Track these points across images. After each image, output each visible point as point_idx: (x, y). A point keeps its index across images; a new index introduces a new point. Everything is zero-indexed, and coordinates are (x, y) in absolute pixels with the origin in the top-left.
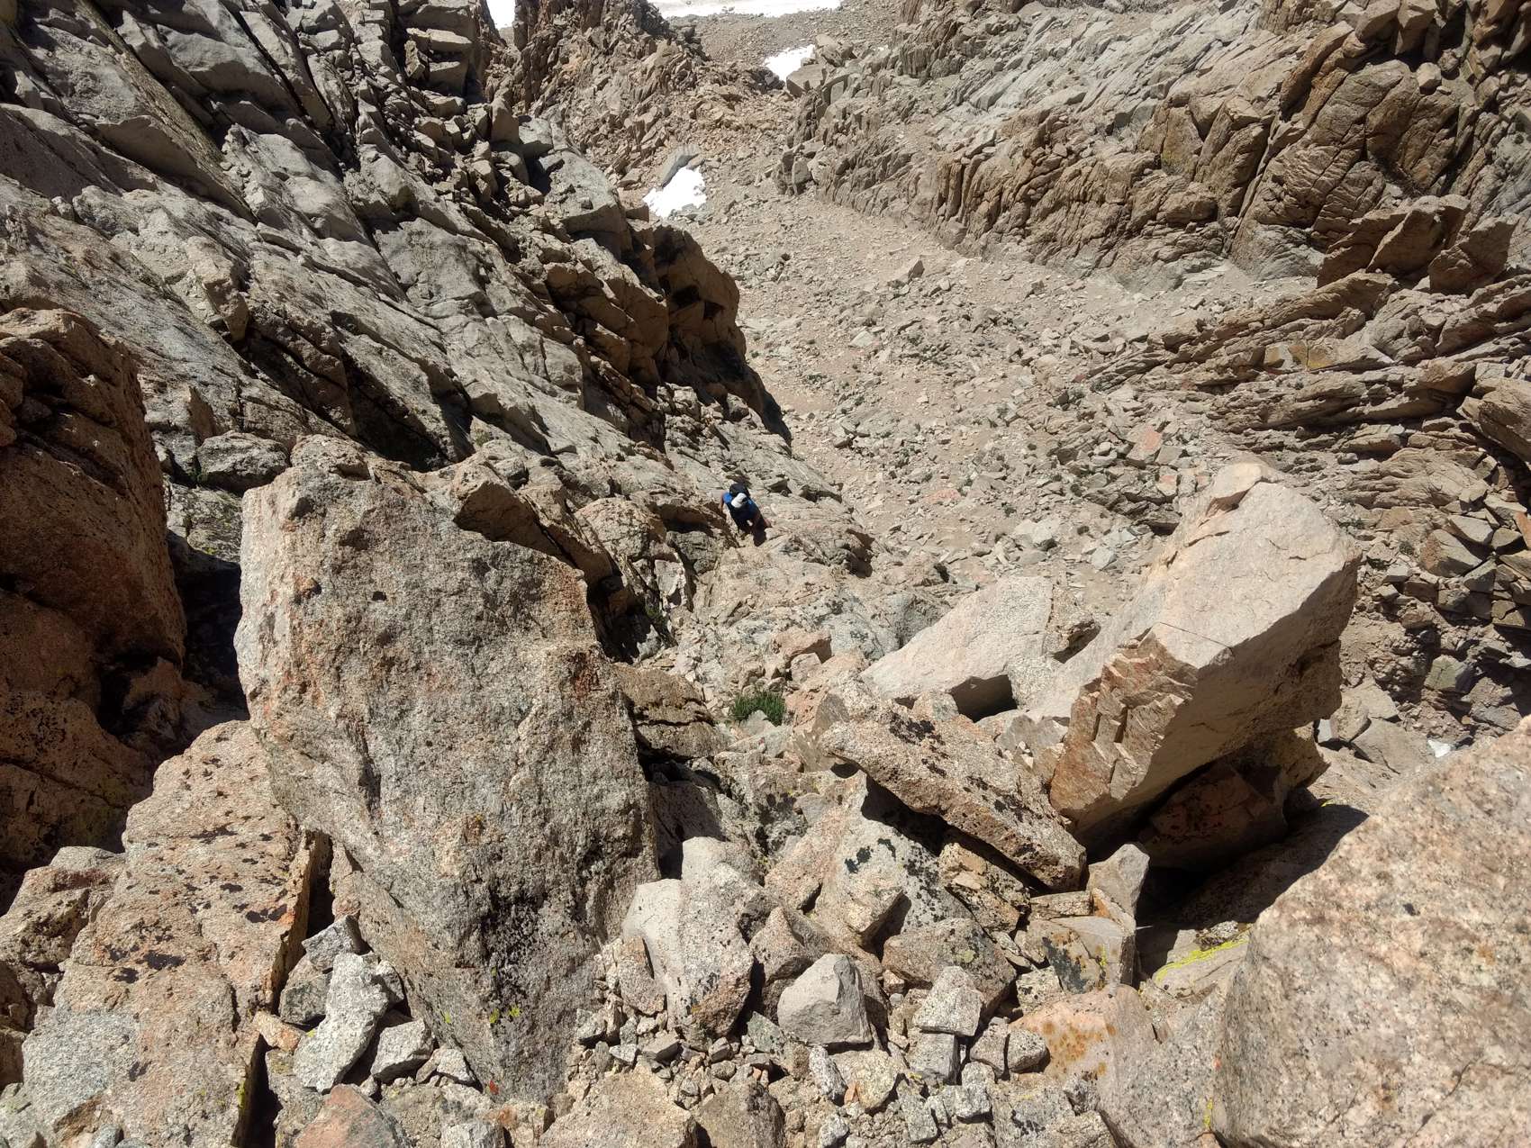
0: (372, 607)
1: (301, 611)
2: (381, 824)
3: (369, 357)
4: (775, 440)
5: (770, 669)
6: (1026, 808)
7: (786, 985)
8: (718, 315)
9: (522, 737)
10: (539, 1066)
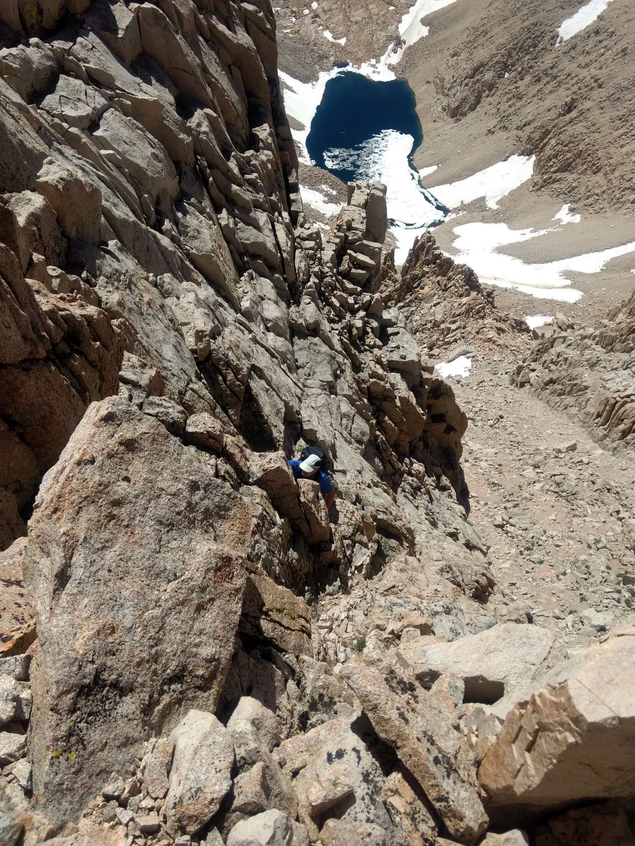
0: (119, 483)
1: (77, 470)
2: (57, 605)
3: (261, 391)
4: (460, 509)
5: (390, 628)
6: (456, 771)
7: (243, 818)
8: (452, 434)
9: (167, 591)
10: (69, 798)
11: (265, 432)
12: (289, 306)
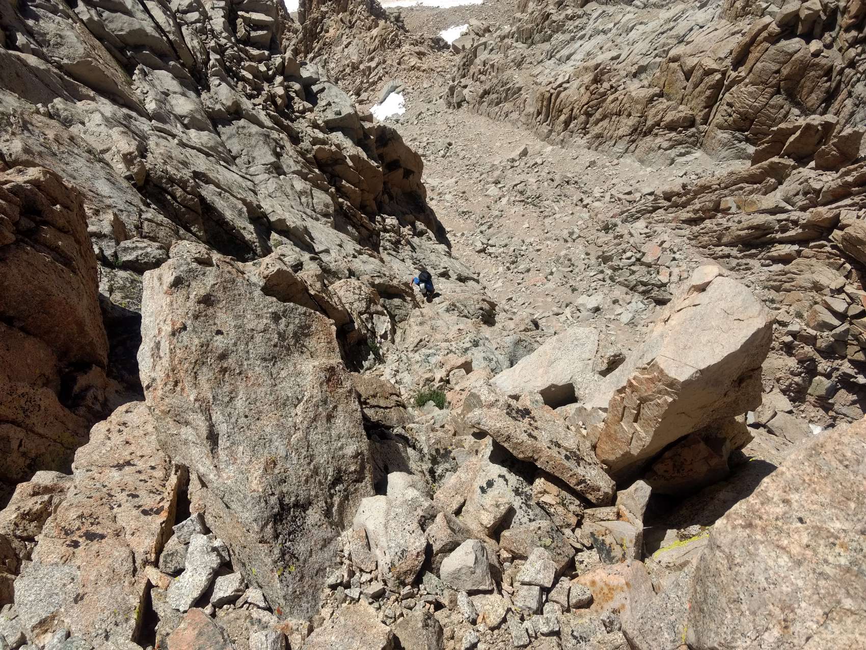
0: (215, 339)
1: (175, 340)
2: (219, 461)
3: (214, 197)
4: (442, 247)
5: (438, 377)
6: (582, 459)
7: (445, 556)
8: (411, 177)
9: (298, 414)
10: (305, 599)
11: (236, 237)
12: (199, 95)
